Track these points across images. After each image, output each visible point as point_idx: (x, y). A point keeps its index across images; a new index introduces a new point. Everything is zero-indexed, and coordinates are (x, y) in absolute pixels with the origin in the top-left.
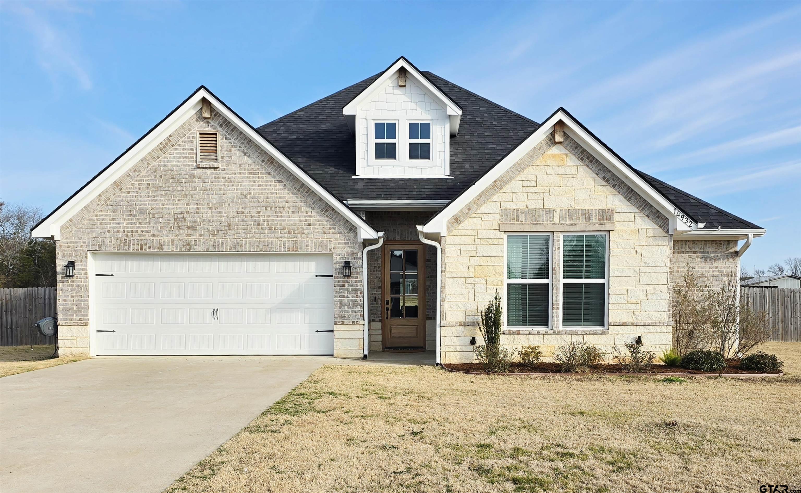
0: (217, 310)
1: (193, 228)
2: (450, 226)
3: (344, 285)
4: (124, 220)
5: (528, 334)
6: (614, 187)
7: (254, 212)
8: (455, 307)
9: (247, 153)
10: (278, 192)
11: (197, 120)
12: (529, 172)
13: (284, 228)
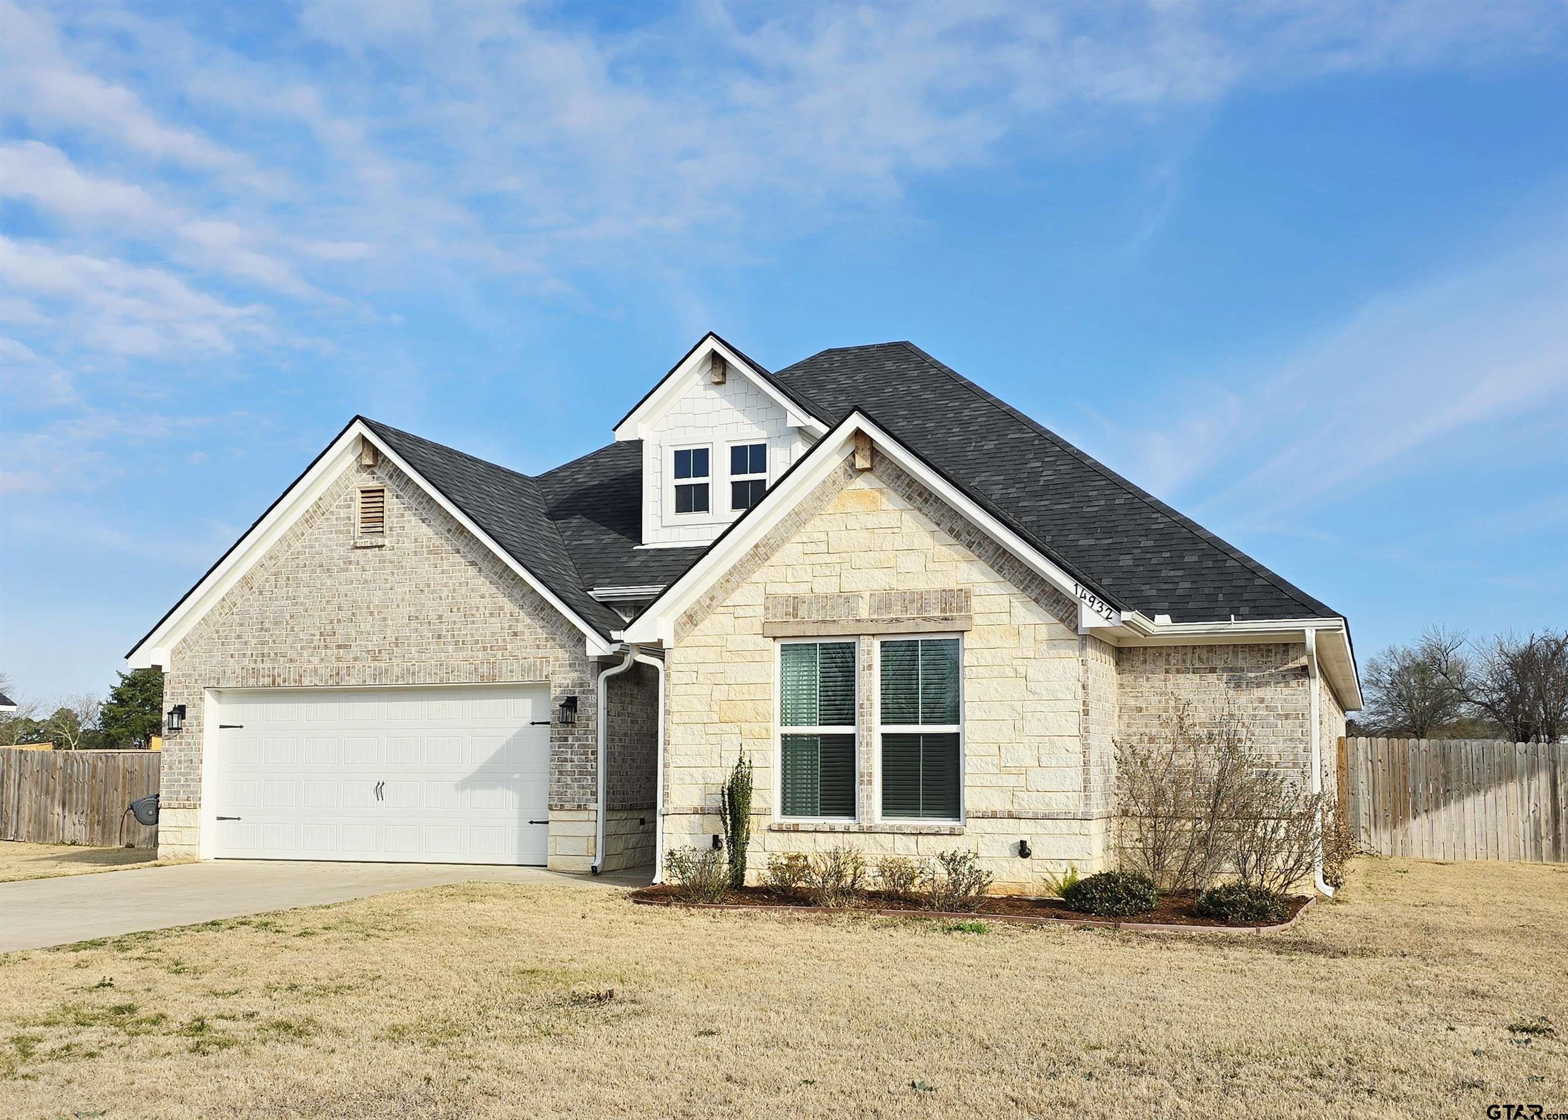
0: (383, 784)
1: (345, 646)
2: (680, 630)
3: (566, 739)
4: (253, 637)
5: (813, 831)
6: (970, 547)
7: (433, 616)
8: (688, 779)
9: (426, 519)
10: (469, 581)
11: (358, 471)
12: (815, 528)
13: (477, 642)
